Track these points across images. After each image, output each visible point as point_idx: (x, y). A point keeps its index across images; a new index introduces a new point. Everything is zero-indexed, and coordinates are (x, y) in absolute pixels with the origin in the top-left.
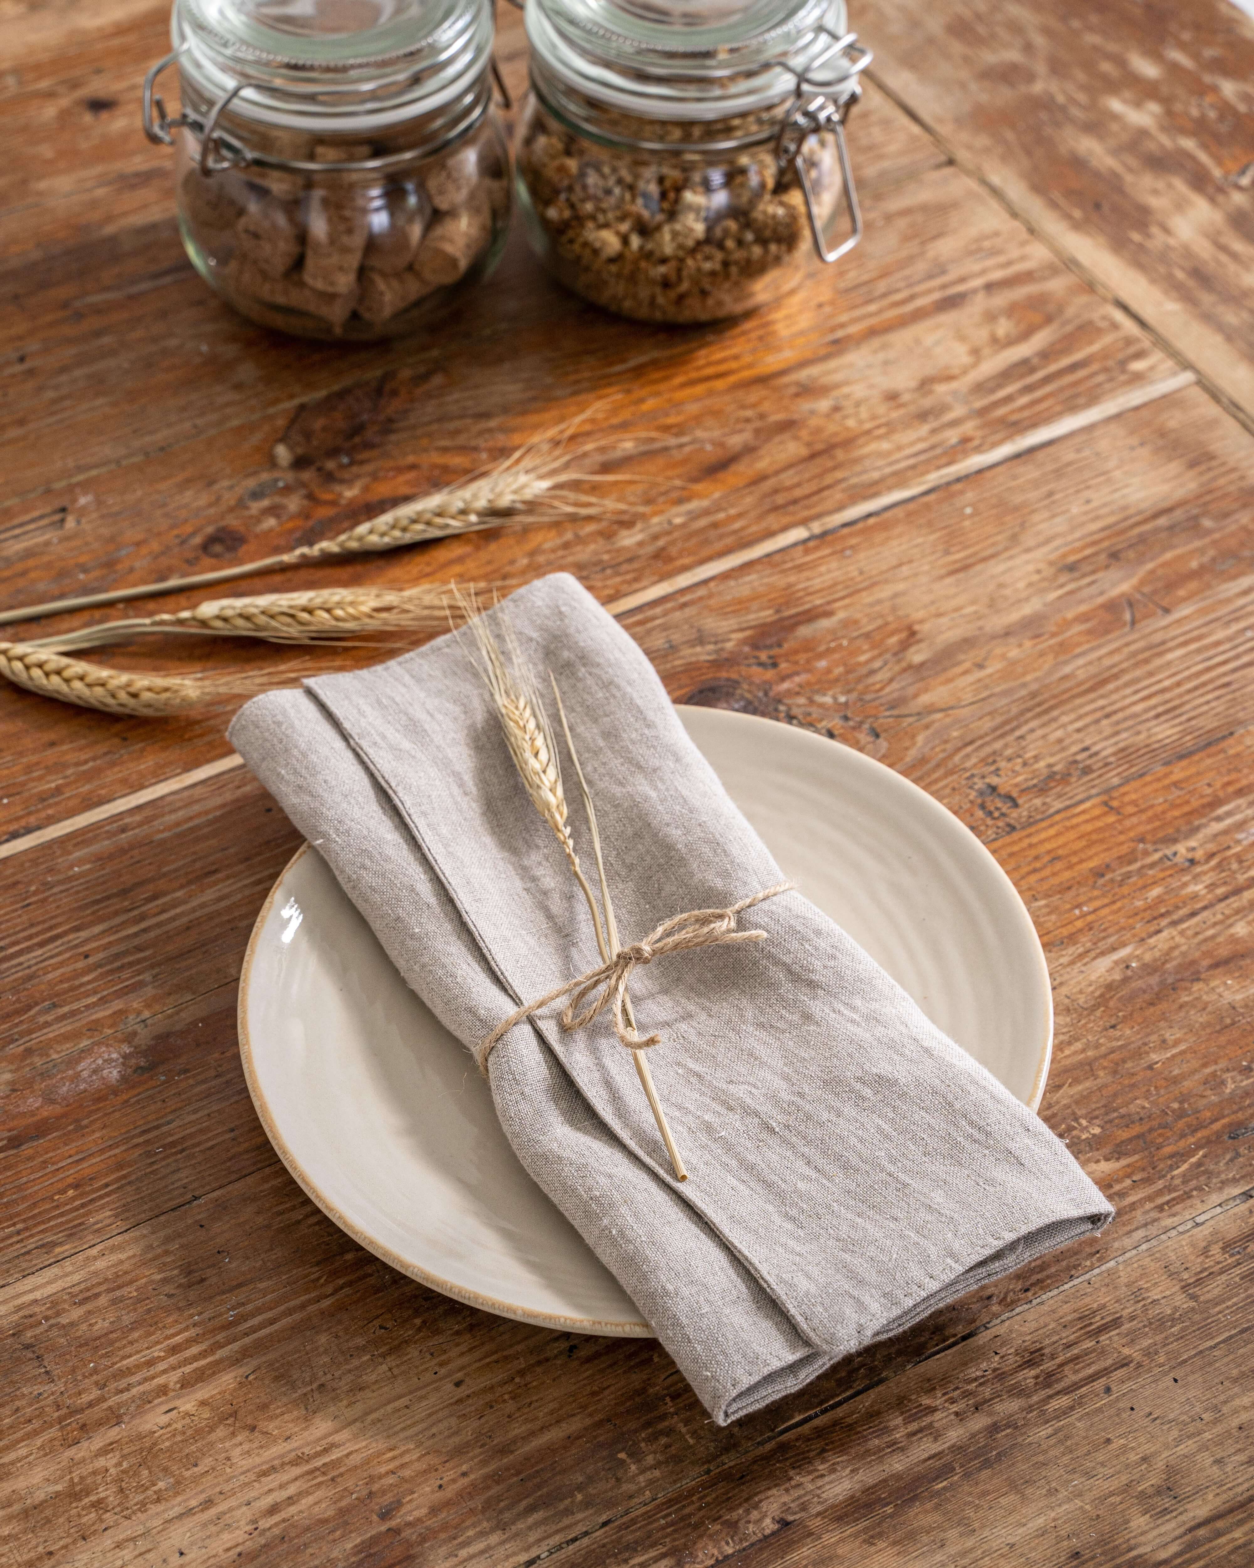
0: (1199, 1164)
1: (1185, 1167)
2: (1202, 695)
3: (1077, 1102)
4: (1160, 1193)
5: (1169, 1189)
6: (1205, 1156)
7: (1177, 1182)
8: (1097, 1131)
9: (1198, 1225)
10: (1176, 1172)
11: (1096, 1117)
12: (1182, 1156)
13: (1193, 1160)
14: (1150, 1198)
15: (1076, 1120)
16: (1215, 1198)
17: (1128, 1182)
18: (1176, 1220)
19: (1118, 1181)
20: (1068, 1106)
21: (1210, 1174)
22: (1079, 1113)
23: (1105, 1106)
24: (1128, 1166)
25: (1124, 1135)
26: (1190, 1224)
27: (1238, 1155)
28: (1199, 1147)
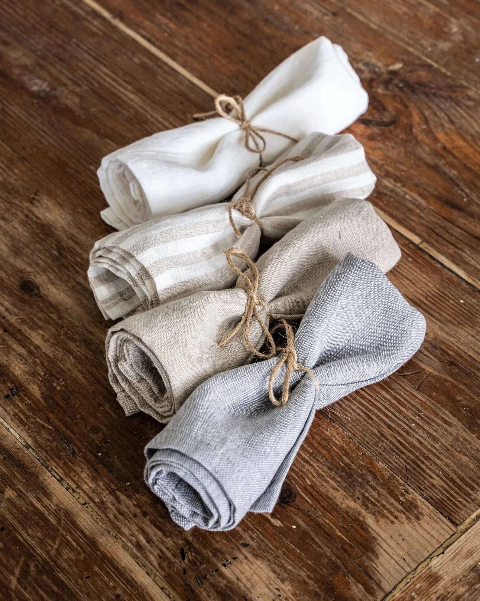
0: (44, 427)
1: (42, 422)
2: (358, 408)
3: (75, 380)
4: (24, 414)
5: (27, 417)
6: (49, 429)
7: (32, 420)
8: (58, 388)
9: (8, 430)
10: (38, 419)
11: (66, 387)
12: (48, 421)
13: (47, 425)
14: (21, 411)
15: (63, 380)
16: (24, 434)
17: (29, 402)
18: (10, 421)
19: (29, 399)
20: (71, 377)
21: (39, 432)
22: (68, 382)
23: (73, 390)
24: (39, 401)
25: (58, 398)
26: (8, 426)
27: (52, 442)
28: (54, 427)
